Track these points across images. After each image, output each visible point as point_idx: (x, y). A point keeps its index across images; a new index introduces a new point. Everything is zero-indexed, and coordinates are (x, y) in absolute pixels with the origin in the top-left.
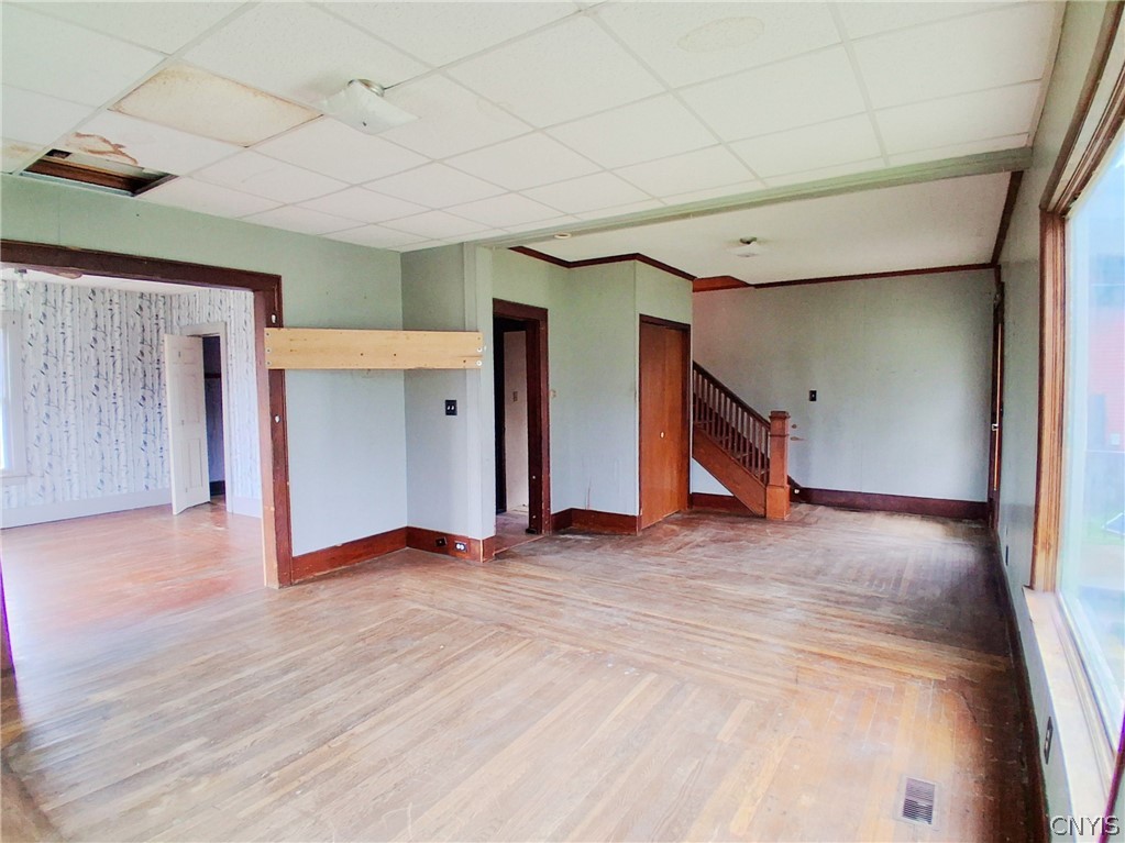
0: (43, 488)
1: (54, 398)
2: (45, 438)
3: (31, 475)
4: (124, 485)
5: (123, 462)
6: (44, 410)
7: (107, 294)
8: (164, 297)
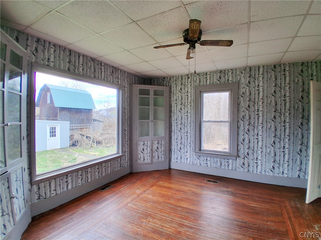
0: (244, 164)
1: (252, 122)
2: (247, 141)
3: (239, 156)
4: (286, 172)
5: (286, 159)
6: (247, 127)
7: (282, 67)
8: (316, 63)
